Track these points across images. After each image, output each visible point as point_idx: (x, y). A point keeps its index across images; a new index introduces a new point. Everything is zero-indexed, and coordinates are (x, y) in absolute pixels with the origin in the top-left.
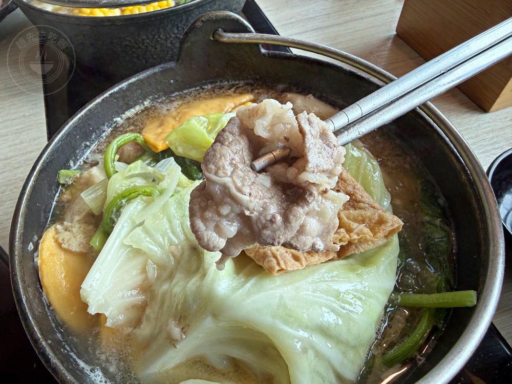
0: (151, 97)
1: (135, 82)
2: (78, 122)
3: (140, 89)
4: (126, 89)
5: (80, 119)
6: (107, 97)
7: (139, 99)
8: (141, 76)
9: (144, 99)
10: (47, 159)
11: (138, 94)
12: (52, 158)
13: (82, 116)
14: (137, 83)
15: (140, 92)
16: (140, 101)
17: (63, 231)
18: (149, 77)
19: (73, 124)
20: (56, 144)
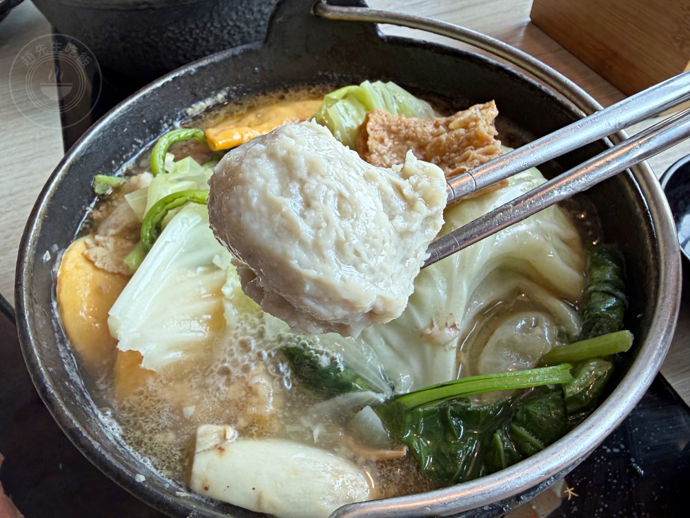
0: (227, 88)
1: (206, 66)
2: (127, 110)
3: (213, 75)
4: (195, 74)
5: (130, 106)
6: (168, 82)
7: (211, 89)
8: (216, 58)
9: (218, 90)
10: (82, 151)
11: (210, 83)
12: (89, 151)
13: (134, 103)
14: (209, 67)
15: (212, 79)
16: (213, 93)
17: (93, 245)
18: (226, 60)
19: (121, 112)
20: (96, 134)
